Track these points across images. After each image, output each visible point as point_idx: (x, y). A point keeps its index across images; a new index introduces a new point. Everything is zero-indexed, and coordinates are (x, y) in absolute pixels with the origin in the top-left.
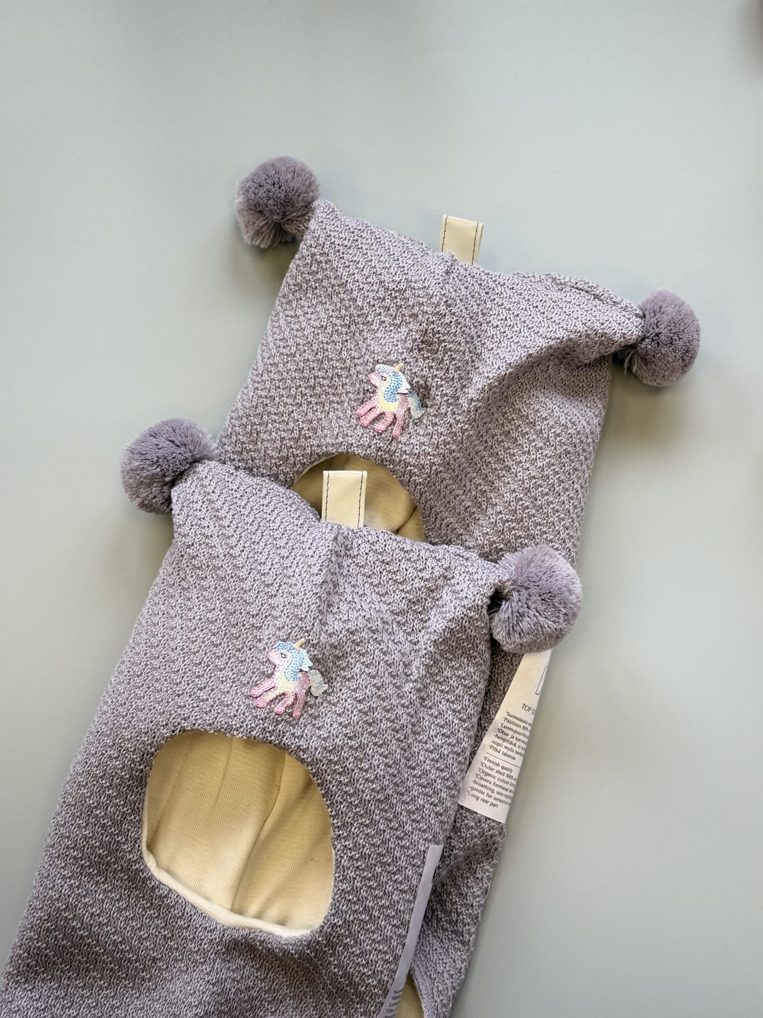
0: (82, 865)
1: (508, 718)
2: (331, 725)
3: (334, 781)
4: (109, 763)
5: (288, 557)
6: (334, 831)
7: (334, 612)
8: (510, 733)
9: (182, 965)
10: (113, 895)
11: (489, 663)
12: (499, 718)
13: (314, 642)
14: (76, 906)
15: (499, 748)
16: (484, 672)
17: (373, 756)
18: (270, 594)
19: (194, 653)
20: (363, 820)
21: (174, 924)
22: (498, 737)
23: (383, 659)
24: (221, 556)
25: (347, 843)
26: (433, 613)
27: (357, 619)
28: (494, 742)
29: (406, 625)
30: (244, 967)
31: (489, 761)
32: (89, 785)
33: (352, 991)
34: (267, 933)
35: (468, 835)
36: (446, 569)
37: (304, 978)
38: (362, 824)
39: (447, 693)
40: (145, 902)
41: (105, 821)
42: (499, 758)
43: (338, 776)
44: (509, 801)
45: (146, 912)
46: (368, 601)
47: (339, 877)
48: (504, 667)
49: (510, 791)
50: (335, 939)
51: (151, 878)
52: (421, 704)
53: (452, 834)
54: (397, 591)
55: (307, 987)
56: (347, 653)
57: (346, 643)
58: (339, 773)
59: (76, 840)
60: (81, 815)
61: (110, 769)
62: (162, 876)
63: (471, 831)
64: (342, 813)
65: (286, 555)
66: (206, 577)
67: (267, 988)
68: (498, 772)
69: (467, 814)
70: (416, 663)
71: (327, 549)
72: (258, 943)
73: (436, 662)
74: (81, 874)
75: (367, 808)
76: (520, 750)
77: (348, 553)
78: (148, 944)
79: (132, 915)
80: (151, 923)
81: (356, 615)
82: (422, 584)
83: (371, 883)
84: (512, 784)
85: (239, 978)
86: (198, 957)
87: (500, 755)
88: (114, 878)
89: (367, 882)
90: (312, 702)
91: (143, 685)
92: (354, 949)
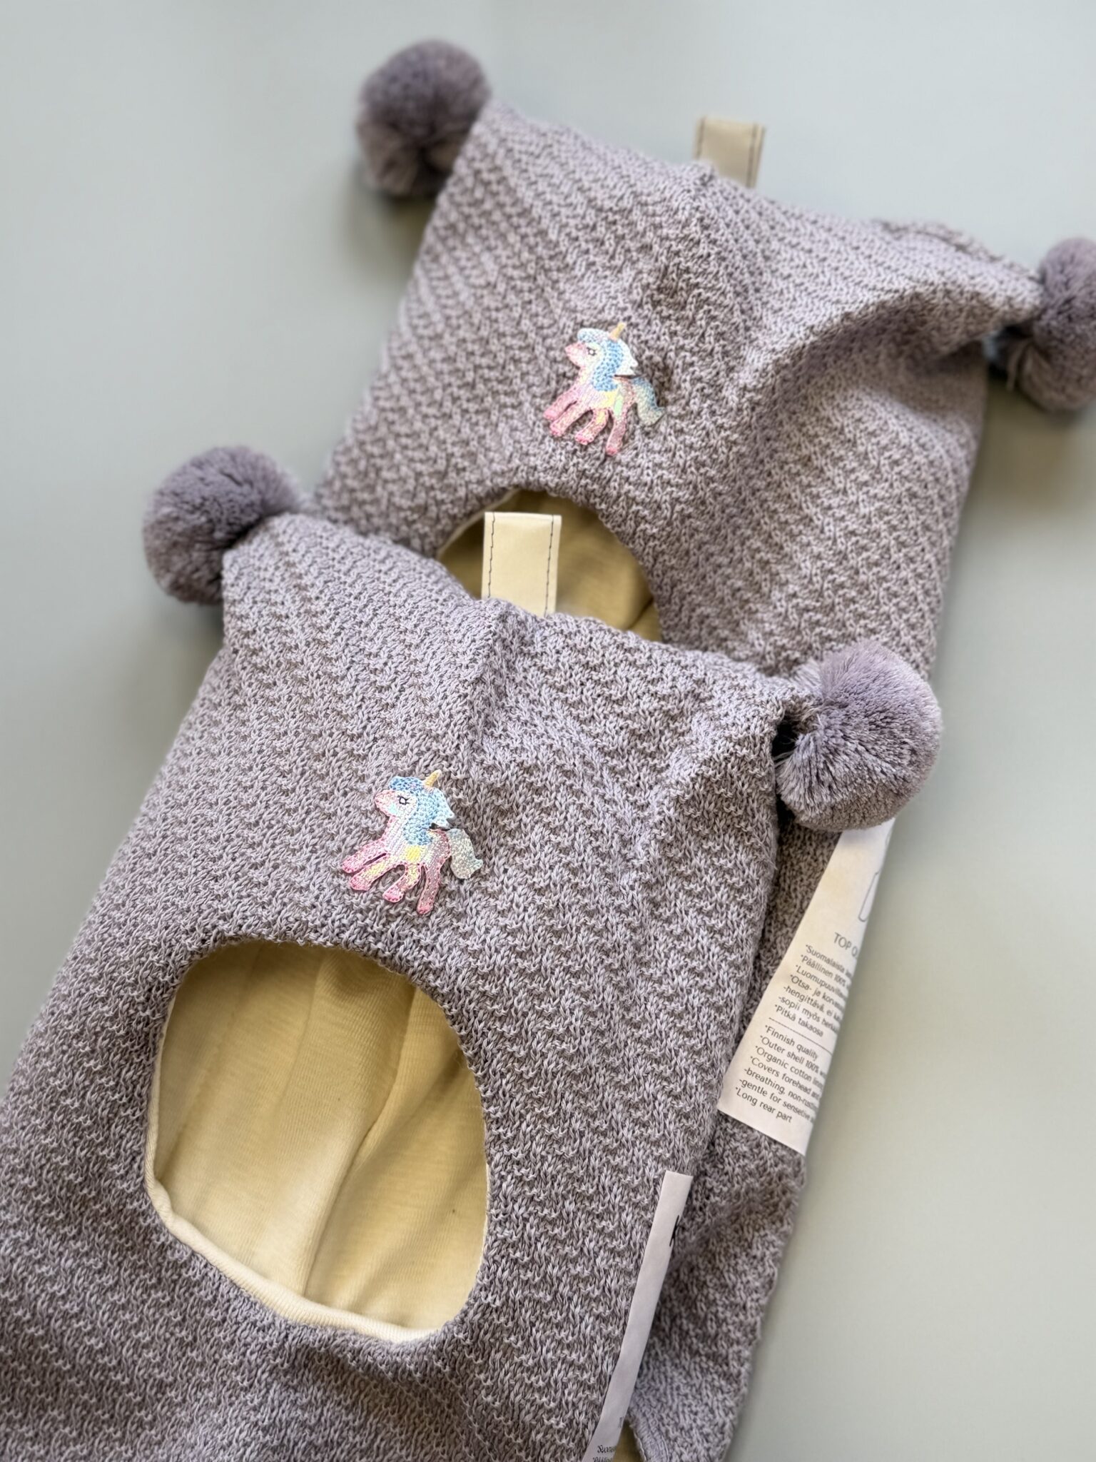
0: (38, 1202)
1: (810, 956)
2: (487, 931)
3: (490, 1034)
4: (90, 1009)
5: (417, 646)
6: (489, 1129)
7: (496, 734)
8: (814, 986)
9: (211, 1394)
10: (92, 1261)
11: (774, 850)
12: (792, 958)
13: (459, 776)
14: (24, 1280)
15: (792, 1011)
16: (766, 866)
17: (562, 992)
18: (384, 702)
19: (247, 807)
20: (543, 1109)
21: (198, 1316)
22: (792, 992)
23: (583, 823)
24: (302, 646)
25: (513, 1151)
26: (674, 755)
27: (537, 748)
28: (783, 1000)
29: (627, 775)
30: (324, 1403)
31: (774, 1033)
32: (55, 1052)
33: (520, 1441)
34: (366, 1336)
35: (737, 1170)
36: (697, 682)
37: (432, 1427)
38: (540, 1116)
39: (699, 896)
40: (147, 1276)
41: (81, 1119)
42: (792, 1030)
43: (498, 1024)
44: (812, 1113)
45: (149, 1295)
46: (559, 726)
47: (497, 1216)
48: (802, 864)
49: (814, 1095)
50: (489, 1335)
51: (159, 1229)
52: (652, 913)
53: (708, 1167)
54: (611, 717)
55: (438, 1445)
56: (518, 806)
57: (517, 788)
58: (500, 1019)
59: (29, 1156)
60: (39, 1108)
61: (93, 1020)
62: (179, 1228)
63: (742, 1162)
64: (504, 1095)
65: (415, 642)
66: (275, 684)
67: (364, 1445)
68: (791, 1055)
69: (736, 1130)
70: (642, 839)
71: (487, 630)
72: (349, 1355)
73: (678, 839)
74: (36, 1220)
75: (550, 1087)
76: (831, 1020)
77: (525, 650)
78: (151, 1354)
79: (123, 1300)
80: (157, 1316)
81: (537, 742)
82: (655, 705)
83: (556, 1231)
84: (816, 1082)
85: (313, 1421)
86: (239, 1378)
87: (795, 1025)
88: (95, 1230)
89: (549, 1227)
90: (454, 887)
91: (156, 870)
92: (523, 1357)
